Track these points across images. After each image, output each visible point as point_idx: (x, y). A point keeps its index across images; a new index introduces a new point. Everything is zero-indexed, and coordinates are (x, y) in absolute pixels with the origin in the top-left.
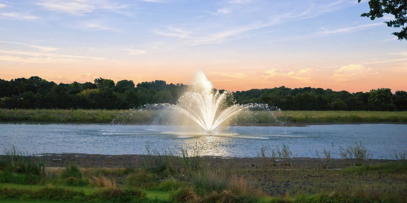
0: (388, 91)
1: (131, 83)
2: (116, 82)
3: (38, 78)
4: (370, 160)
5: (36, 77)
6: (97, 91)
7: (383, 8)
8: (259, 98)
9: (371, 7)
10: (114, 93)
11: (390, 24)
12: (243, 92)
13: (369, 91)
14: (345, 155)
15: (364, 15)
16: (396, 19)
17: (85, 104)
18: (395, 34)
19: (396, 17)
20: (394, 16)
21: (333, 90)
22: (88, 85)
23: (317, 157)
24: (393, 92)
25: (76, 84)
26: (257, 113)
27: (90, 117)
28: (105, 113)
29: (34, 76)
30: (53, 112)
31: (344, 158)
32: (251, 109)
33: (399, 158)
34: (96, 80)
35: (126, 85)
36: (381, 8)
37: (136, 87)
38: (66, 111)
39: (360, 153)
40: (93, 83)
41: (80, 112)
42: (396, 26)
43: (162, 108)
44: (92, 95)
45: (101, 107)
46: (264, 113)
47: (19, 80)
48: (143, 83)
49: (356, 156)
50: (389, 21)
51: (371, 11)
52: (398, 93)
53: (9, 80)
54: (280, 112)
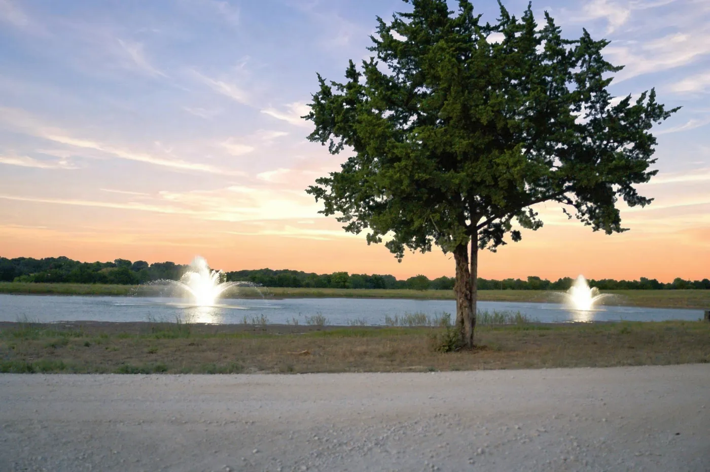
0: (346, 273)
1: (146, 263)
2: (133, 263)
3: (66, 258)
4: (328, 326)
5: (64, 257)
6: (116, 269)
7: (335, 207)
8: (248, 278)
9: (326, 206)
10: (130, 271)
11: (339, 220)
12: (236, 272)
13: (332, 274)
14: (309, 323)
15: (320, 212)
16: (344, 216)
17: (103, 280)
18: (343, 227)
19: (344, 214)
20: (343, 213)
21: (305, 272)
22: (109, 265)
23: (287, 324)
24: (350, 275)
25: (98, 263)
26: (243, 288)
27: (107, 291)
28: (121, 287)
29: (62, 256)
30: (74, 286)
31: (308, 325)
32: (238, 286)
33: (350, 325)
34: (116, 261)
35: (141, 265)
36: (333, 207)
37: (149, 266)
38: (86, 285)
39: (321, 320)
40: (114, 262)
41: (99, 286)
42: (343, 222)
43: (168, 283)
44: (111, 273)
45: (118, 283)
46: (252, 288)
47: (48, 259)
48: (155, 263)
49: (317, 322)
50: (338, 217)
51: (326, 209)
52: (353, 275)
53: (39, 259)
54: (265, 289)
